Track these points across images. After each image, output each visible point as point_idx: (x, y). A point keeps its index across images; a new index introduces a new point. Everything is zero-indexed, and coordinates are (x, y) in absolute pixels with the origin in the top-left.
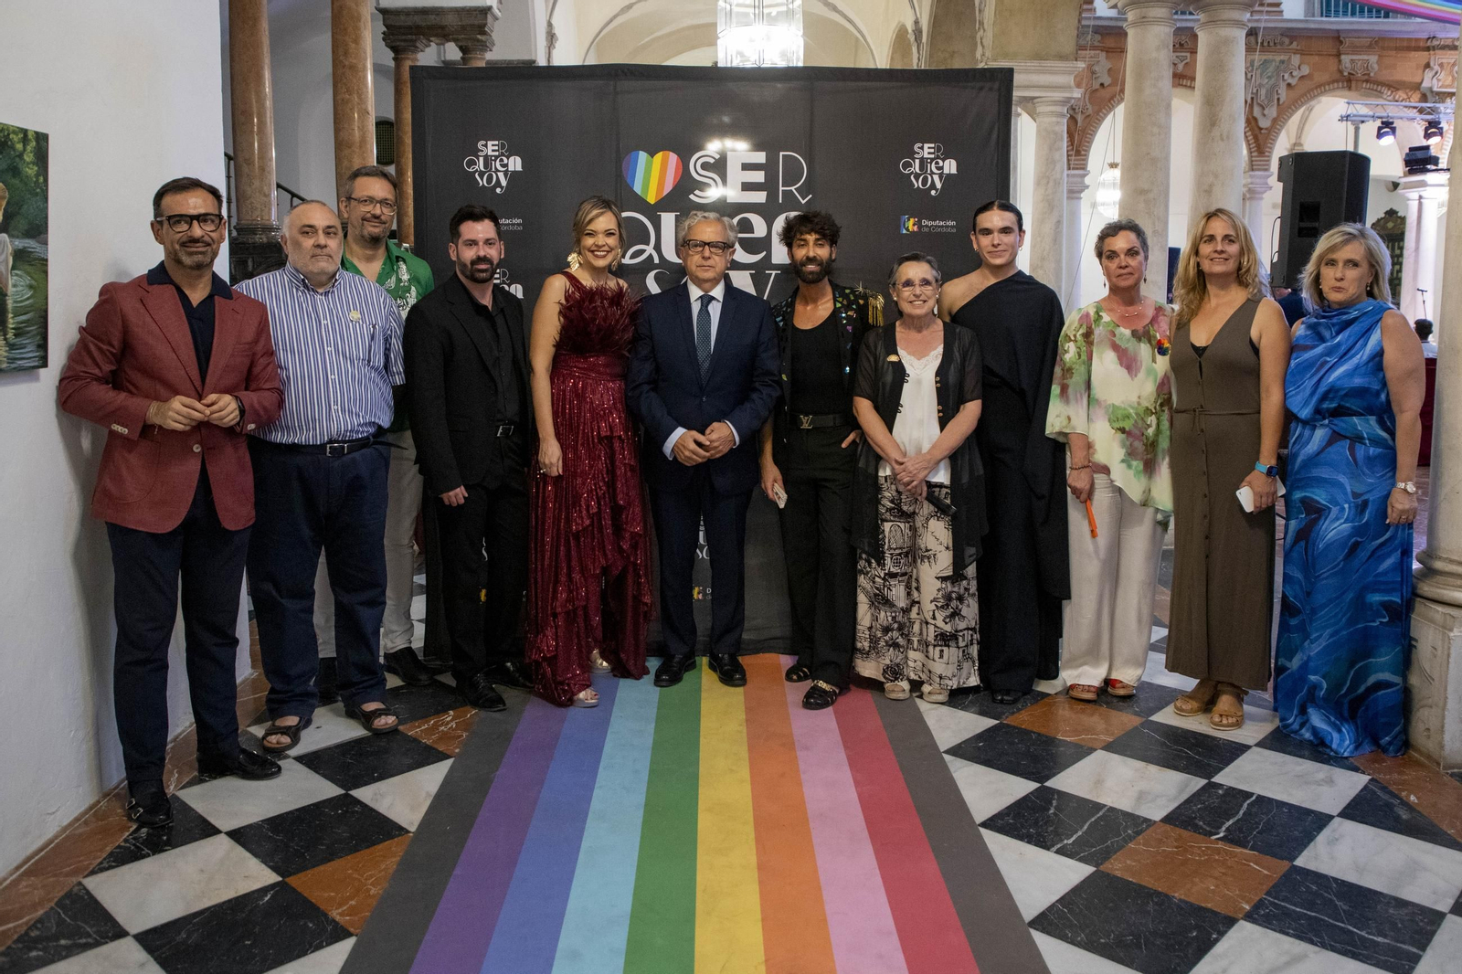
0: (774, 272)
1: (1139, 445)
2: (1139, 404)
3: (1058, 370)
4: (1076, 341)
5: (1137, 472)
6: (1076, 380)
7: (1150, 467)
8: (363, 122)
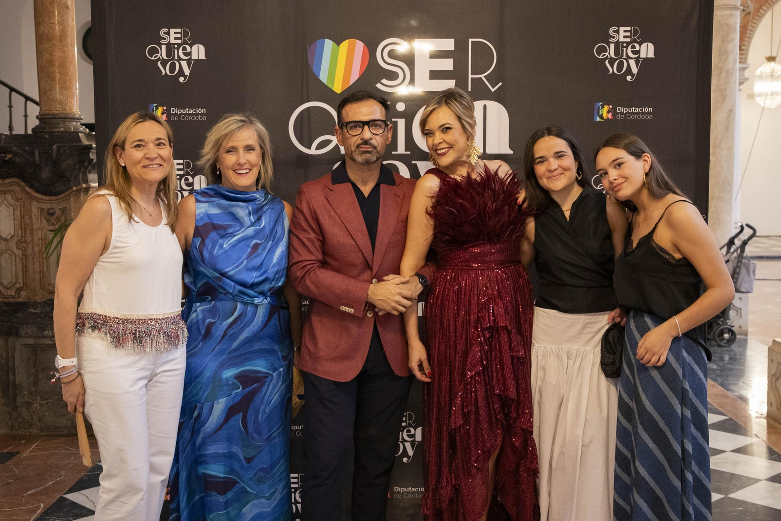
8: (62, 16)
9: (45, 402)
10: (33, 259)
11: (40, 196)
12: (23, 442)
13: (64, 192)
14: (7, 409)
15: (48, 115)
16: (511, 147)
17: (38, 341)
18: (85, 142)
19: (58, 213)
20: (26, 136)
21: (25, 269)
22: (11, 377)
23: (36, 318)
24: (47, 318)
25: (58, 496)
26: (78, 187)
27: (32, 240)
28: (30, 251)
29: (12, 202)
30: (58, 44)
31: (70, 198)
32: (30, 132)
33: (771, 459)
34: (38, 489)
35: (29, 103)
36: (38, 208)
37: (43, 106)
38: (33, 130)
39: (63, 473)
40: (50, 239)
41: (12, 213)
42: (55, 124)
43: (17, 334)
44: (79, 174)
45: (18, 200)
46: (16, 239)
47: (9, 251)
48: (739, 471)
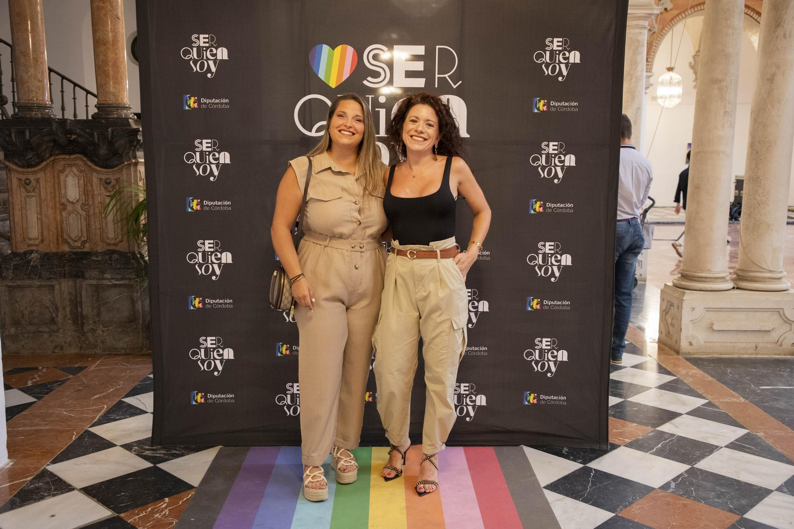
8: (114, 25)
9: (106, 329)
10: (94, 217)
11: (99, 169)
12: (89, 359)
13: (118, 165)
14: (77, 334)
15: (104, 104)
16: (468, 132)
17: (100, 282)
18: (134, 126)
19: (114, 182)
20: (86, 121)
21: (88, 225)
22: (79, 309)
23: (98, 264)
24: (106, 264)
25: (118, 400)
26: (129, 162)
27: (93, 203)
28: (92, 212)
29: (77, 173)
30: (111, 47)
31: (122, 171)
32: (90, 118)
33: (659, 373)
34: (102, 395)
35: (89, 95)
36: (98, 178)
37: (100, 97)
38: (93, 116)
39: (121, 383)
40: (107, 202)
41: (77, 181)
42: (109, 111)
43: (83, 277)
44: (129, 152)
45: (81, 171)
46: (80, 202)
47: (76, 212)
48: (636, 381)
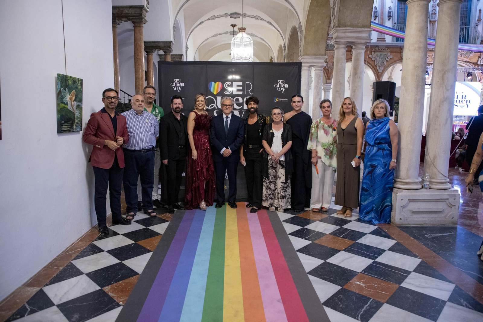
0: (244, 111)
1: (328, 152)
2: (328, 142)
3: (310, 134)
4: (314, 127)
5: (328, 159)
6: (314, 136)
7: (331, 157)
